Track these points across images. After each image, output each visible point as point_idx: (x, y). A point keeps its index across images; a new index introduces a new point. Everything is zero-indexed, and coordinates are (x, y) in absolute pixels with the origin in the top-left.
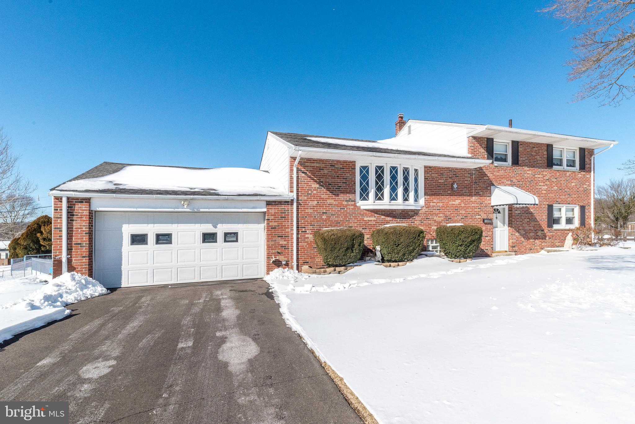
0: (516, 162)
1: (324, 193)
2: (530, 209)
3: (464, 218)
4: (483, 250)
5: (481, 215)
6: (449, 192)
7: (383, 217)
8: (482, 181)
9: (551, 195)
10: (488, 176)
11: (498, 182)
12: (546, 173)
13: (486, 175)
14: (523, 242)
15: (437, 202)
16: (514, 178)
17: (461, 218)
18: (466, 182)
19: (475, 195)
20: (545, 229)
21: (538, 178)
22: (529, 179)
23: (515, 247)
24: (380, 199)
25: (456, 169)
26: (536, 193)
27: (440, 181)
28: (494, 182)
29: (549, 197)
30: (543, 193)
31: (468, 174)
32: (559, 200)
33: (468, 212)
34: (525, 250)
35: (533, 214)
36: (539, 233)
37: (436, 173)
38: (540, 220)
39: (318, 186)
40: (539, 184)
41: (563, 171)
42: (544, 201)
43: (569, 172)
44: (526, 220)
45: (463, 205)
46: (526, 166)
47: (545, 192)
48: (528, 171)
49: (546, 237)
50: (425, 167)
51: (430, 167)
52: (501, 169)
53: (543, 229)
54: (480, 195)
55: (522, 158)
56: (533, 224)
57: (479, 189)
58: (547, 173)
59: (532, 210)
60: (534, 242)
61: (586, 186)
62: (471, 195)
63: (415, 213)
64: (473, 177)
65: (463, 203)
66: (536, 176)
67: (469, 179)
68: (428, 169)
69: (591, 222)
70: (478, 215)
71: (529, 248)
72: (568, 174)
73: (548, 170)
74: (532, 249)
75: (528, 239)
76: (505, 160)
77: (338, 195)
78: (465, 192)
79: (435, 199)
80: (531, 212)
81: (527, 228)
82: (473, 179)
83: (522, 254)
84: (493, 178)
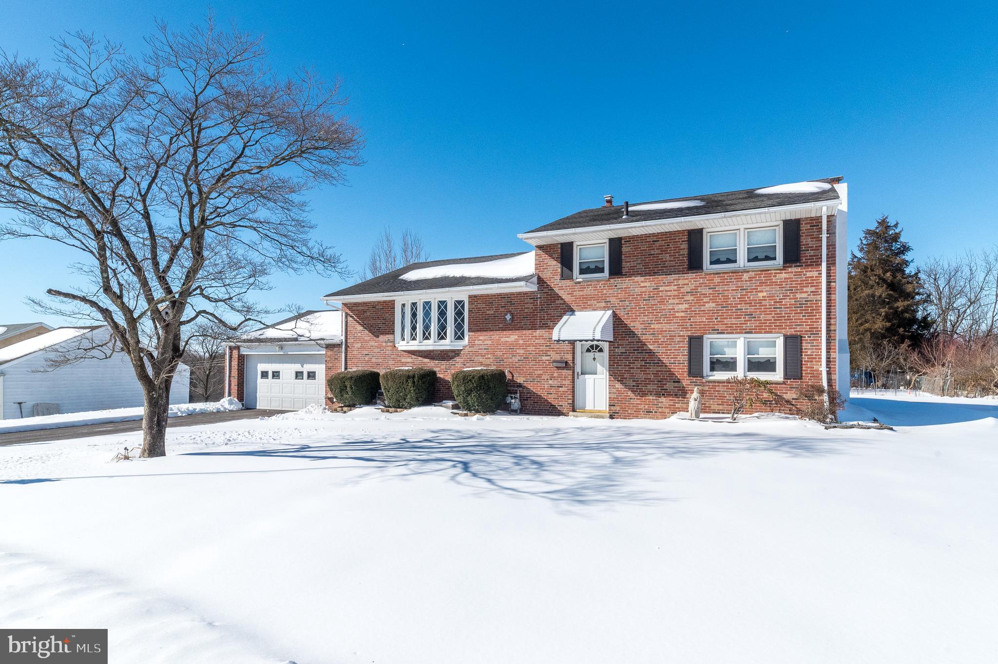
0: (616, 270)
1: (366, 335)
2: (646, 345)
3: (523, 360)
4: (555, 406)
5: (550, 356)
6: (501, 326)
7: (420, 358)
8: (552, 307)
9: (698, 319)
10: (562, 299)
11: (580, 306)
12: (686, 282)
13: (560, 297)
14: (631, 399)
15: (484, 339)
16: (612, 296)
17: (519, 360)
18: (526, 310)
19: (541, 327)
20: (683, 379)
21: (666, 291)
22: (645, 295)
23: (614, 406)
24: (427, 338)
25: (511, 295)
26: (661, 318)
27: (488, 312)
28: (574, 306)
29: (693, 322)
30: (677, 317)
31: (530, 299)
32: (720, 327)
33: (529, 351)
34: (634, 411)
35: (653, 353)
36: (669, 386)
37: (483, 303)
38: (670, 363)
39: (362, 328)
40: (668, 302)
41: (732, 273)
42: (681, 331)
43: (748, 272)
44: (638, 364)
45: (521, 342)
46: (638, 274)
47: (683, 314)
48: (642, 282)
49: (686, 393)
50: (470, 297)
51: (475, 296)
52: (587, 285)
53: (679, 379)
54: (550, 326)
55: (628, 264)
56: (653, 369)
57: (547, 319)
58: (690, 280)
59: (651, 347)
60: (656, 400)
61: (804, 295)
62: (534, 327)
63: (456, 353)
64: (537, 303)
65: (522, 339)
66: (661, 289)
67: (531, 306)
68: (473, 298)
69: (820, 369)
70: (546, 356)
71: (645, 409)
72: (746, 276)
73: (691, 275)
74: (652, 412)
75: (643, 394)
76: (601, 270)
77: (378, 337)
78: (525, 325)
79: (482, 336)
80: (650, 350)
81: (642, 376)
82: (537, 305)
83: (629, 419)
84: (572, 301)
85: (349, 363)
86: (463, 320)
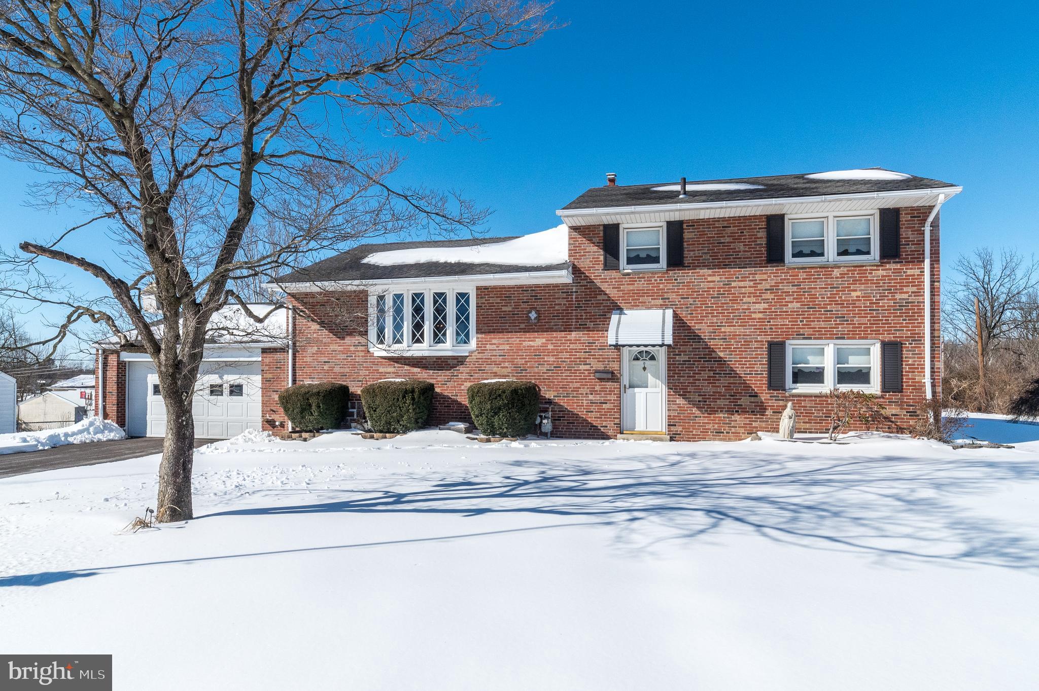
0: (676, 259)
1: (325, 335)
2: (714, 351)
3: (553, 370)
4: (597, 427)
5: (590, 364)
6: (522, 326)
7: (406, 367)
8: (592, 304)
9: (780, 322)
10: (606, 294)
11: (630, 303)
12: (765, 277)
13: (603, 291)
14: (696, 417)
15: (499, 343)
16: (672, 292)
17: (547, 370)
18: (557, 307)
19: (577, 329)
20: (762, 393)
21: (739, 287)
22: (713, 291)
23: (675, 425)
24: (418, 341)
25: (535, 287)
26: (733, 319)
27: (504, 309)
28: (621, 303)
29: (774, 325)
30: (755, 319)
31: (562, 292)
32: (807, 331)
33: (562, 358)
34: (701, 432)
35: (724, 361)
36: (745, 401)
37: (497, 297)
38: (745, 374)
39: (318, 327)
40: (742, 300)
41: (820, 268)
42: (759, 335)
43: (839, 267)
44: (705, 375)
45: (550, 347)
46: (703, 266)
47: (761, 315)
48: (710, 275)
49: (765, 409)
50: (478, 288)
51: (486, 288)
52: (638, 278)
53: (756, 393)
54: (589, 328)
55: (692, 253)
56: (724, 381)
57: (585, 319)
58: (768, 276)
59: (721, 354)
60: (728, 418)
61: (905, 296)
62: (568, 329)
63: (459, 361)
64: (572, 298)
65: (552, 344)
66: (733, 284)
67: (564, 302)
68: (482, 291)
69: (923, 381)
70: (584, 364)
71: (715, 429)
72: (836, 273)
73: (771, 269)
74: (723, 433)
75: (712, 411)
76: (656, 260)
77: (343, 338)
78: (555, 325)
79: (495, 338)
80: (720, 358)
81: (710, 389)
82: (573, 301)
83: (693, 441)
84: (619, 297)
85: (299, 373)
86: (467, 318)
